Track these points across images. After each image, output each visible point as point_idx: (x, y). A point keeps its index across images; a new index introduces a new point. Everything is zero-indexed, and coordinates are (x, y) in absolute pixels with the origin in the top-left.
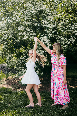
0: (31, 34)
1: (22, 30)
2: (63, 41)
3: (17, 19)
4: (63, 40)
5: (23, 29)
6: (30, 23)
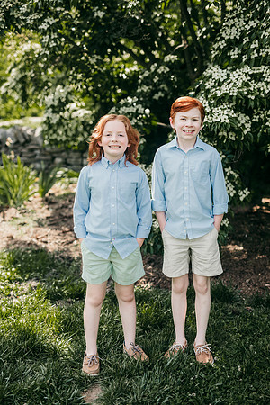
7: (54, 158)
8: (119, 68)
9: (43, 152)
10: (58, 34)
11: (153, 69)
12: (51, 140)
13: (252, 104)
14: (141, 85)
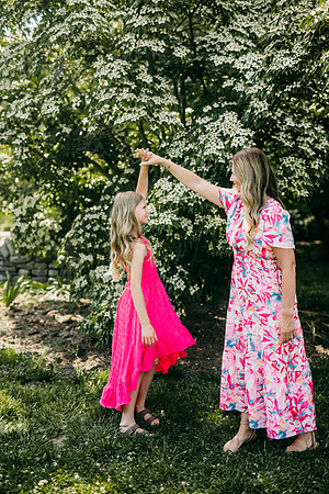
0: (157, 100)
1: (115, 75)
2: (308, 139)
3: (90, 21)
4: (307, 136)
5: (122, 70)
6: (158, 47)
7: (18, 269)
8: (86, 178)
9: (7, 263)
10: (30, 148)
11: (114, 181)
12: (21, 248)
13: (191, 210)
14: (104, 194)
